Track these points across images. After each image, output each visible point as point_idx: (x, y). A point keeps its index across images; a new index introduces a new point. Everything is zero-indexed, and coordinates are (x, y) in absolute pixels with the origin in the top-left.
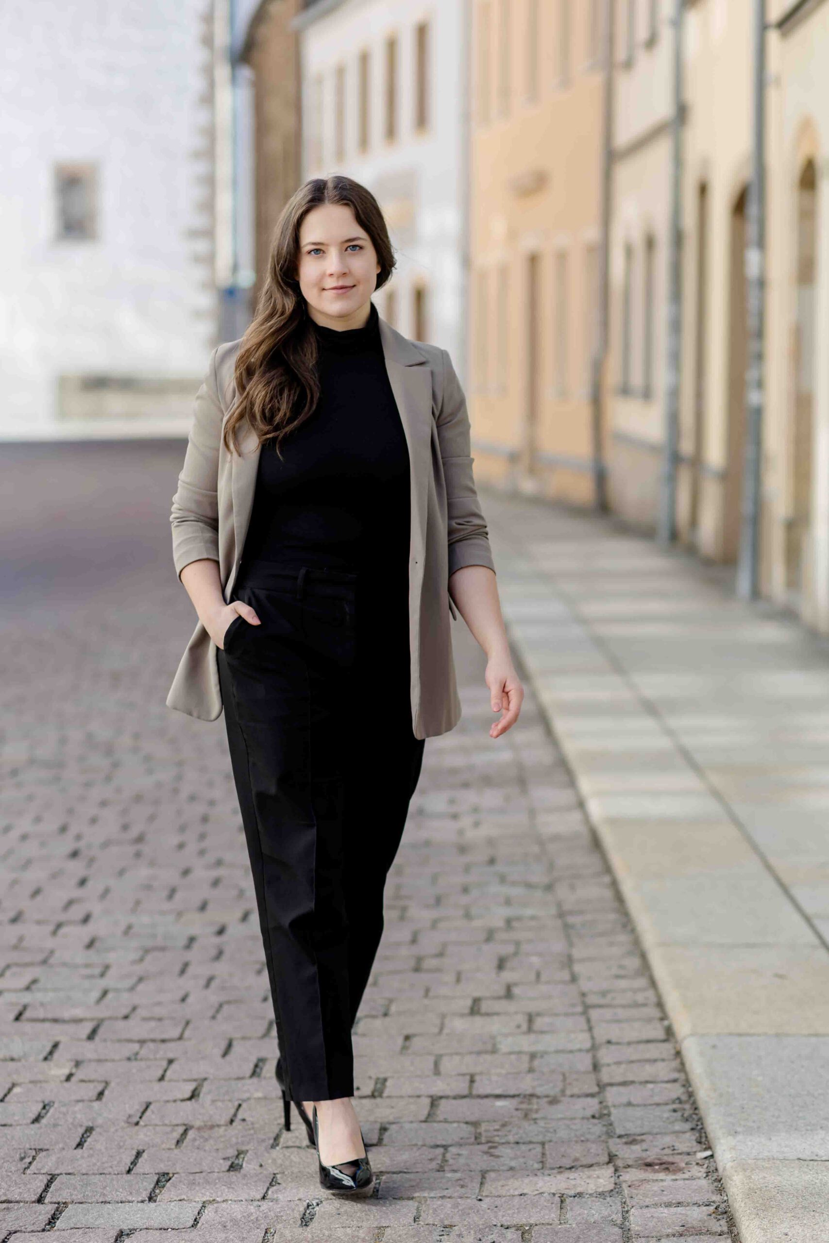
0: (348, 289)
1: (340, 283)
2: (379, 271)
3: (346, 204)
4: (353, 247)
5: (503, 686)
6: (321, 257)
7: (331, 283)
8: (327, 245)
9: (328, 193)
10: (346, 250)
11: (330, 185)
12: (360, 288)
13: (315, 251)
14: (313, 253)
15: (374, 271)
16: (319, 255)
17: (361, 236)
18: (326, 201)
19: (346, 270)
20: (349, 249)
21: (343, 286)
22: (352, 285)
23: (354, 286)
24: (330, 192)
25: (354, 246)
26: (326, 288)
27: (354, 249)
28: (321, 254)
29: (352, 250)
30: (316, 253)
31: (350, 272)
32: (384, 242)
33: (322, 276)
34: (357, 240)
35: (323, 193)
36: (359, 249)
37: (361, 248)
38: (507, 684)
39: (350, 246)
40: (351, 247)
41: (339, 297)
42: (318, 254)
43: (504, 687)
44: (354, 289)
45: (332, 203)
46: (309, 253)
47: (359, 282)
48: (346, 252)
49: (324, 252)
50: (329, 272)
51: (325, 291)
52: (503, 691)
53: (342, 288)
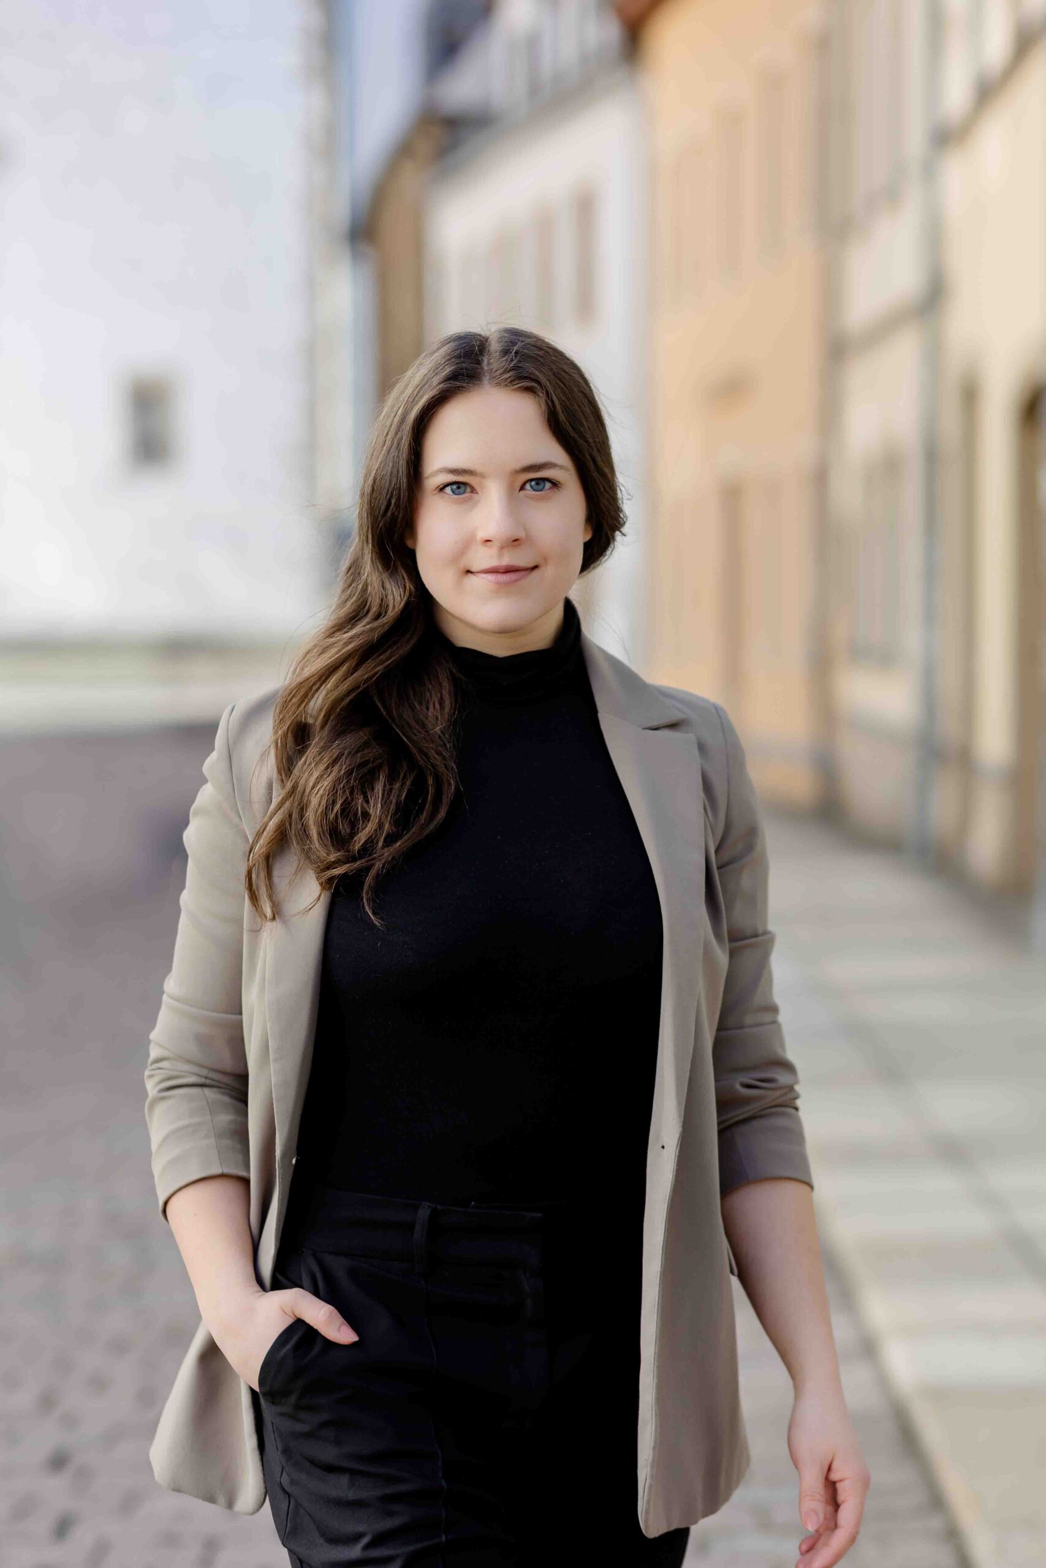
0: (522, 573)
1: (506, 560)
2: (588, 537)
3: (528, 390)
4: (537, 484)
5: (826, 1468)
6: (465, 501)
7: (485, 558)
8: (482, 476)
9: (489, 364)
10: (522, 488)
11: (495, 346)
12: (548, 572)
13: (455, 487)
14: (448, 490)
15: (579, 536)
16: (461, 496)
17: (553, 460)
18: (486, 380)
19: (521, 534)
20: (528, 486)
21: (512, 566)
22: (531, 565)
23: (535, 567)
24: (493, 362)
25: (540, 481)
26: (473, 570)
27: (541, 487)
28: (466, 495)
29: (534, 490)
30: (457, 491)
31: (528, 537)
32: (603, 475)
33: (466, 545)
34: (549, 468)
35: (479, 363)
36: (550, 488)
37: (555, 484)
38: (835, 1466)
39: (532, 480)
40: (533, 483)
41: (501, 589)
42: (459, 494)
43: (829, 1469)
44: (535, 574)
45: (498, 384)
46: (442, 489)
47: (545, 560)
48: (522, 492)
49: (473, 490)
50: (482, 534)
51: (470, 576)
52: (827, 1478)
53: (509, 570)
